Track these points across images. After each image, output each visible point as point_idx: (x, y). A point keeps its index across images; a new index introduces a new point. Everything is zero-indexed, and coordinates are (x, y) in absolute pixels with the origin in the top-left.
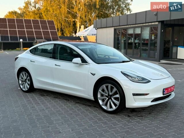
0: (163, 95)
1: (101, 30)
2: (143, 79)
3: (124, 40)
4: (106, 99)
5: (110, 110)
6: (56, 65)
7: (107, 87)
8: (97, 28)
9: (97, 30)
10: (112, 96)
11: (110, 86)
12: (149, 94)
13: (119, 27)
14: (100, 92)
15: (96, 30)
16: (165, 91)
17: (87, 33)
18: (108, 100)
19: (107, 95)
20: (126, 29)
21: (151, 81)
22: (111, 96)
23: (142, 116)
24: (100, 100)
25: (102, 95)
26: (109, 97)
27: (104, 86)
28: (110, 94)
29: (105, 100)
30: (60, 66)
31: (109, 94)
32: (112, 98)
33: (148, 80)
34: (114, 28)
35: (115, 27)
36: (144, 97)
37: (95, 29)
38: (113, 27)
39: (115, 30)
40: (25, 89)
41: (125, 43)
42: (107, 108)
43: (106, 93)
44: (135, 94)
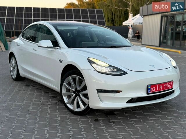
0: (148, 94)
1: (147, 17)
2: (119, 70)
3: (172, 28)
4: (73, 95)
5: (77, 110)
6: (33, 49)
7: (74, 79)
8: (144, 16)
9: (144, 18)
10: (81, 92)
11: (77, 77)
12: (122, 91)
13: (166, 13)
14: (65, 86)
15: (142, 18)
16: (150, 89)
17: (133, 22)
18: (75, 97)
19: (74, 90)
20: (174, 16)
21: (127, 73)
22: (79, 91)
23: (113, 122)
24: (65, 96)
25: (68, 90)
26: (77, 93)
27: (70, 78)
28: (78, 89)
29: (71, 96)
30: (36, 50)
31: (76, 89)
32: (81, 95)
33: (124, 71)
34: (161, 15)
35: (163, 14)
36: (114, 95)
37: (141, 16)
38: (159, 13)
39: (162, 17)
40: (14, 77)
41: (172, 34)
42: (74, 108)
43: (73, 88)
44: (101, 90)
